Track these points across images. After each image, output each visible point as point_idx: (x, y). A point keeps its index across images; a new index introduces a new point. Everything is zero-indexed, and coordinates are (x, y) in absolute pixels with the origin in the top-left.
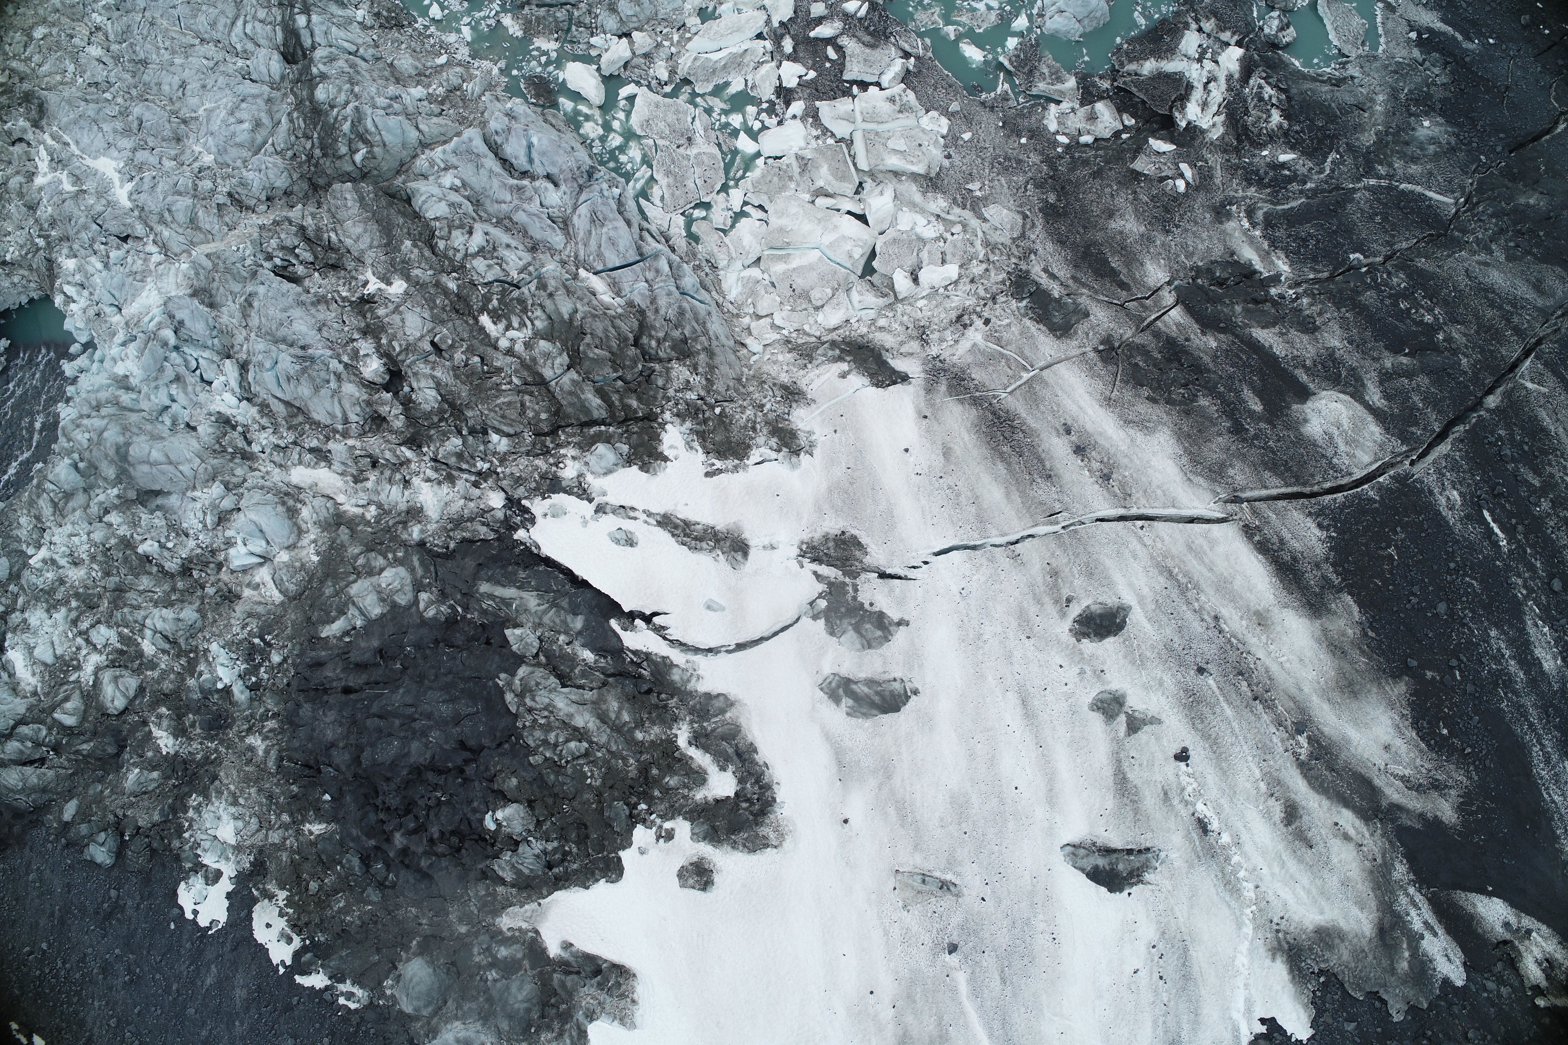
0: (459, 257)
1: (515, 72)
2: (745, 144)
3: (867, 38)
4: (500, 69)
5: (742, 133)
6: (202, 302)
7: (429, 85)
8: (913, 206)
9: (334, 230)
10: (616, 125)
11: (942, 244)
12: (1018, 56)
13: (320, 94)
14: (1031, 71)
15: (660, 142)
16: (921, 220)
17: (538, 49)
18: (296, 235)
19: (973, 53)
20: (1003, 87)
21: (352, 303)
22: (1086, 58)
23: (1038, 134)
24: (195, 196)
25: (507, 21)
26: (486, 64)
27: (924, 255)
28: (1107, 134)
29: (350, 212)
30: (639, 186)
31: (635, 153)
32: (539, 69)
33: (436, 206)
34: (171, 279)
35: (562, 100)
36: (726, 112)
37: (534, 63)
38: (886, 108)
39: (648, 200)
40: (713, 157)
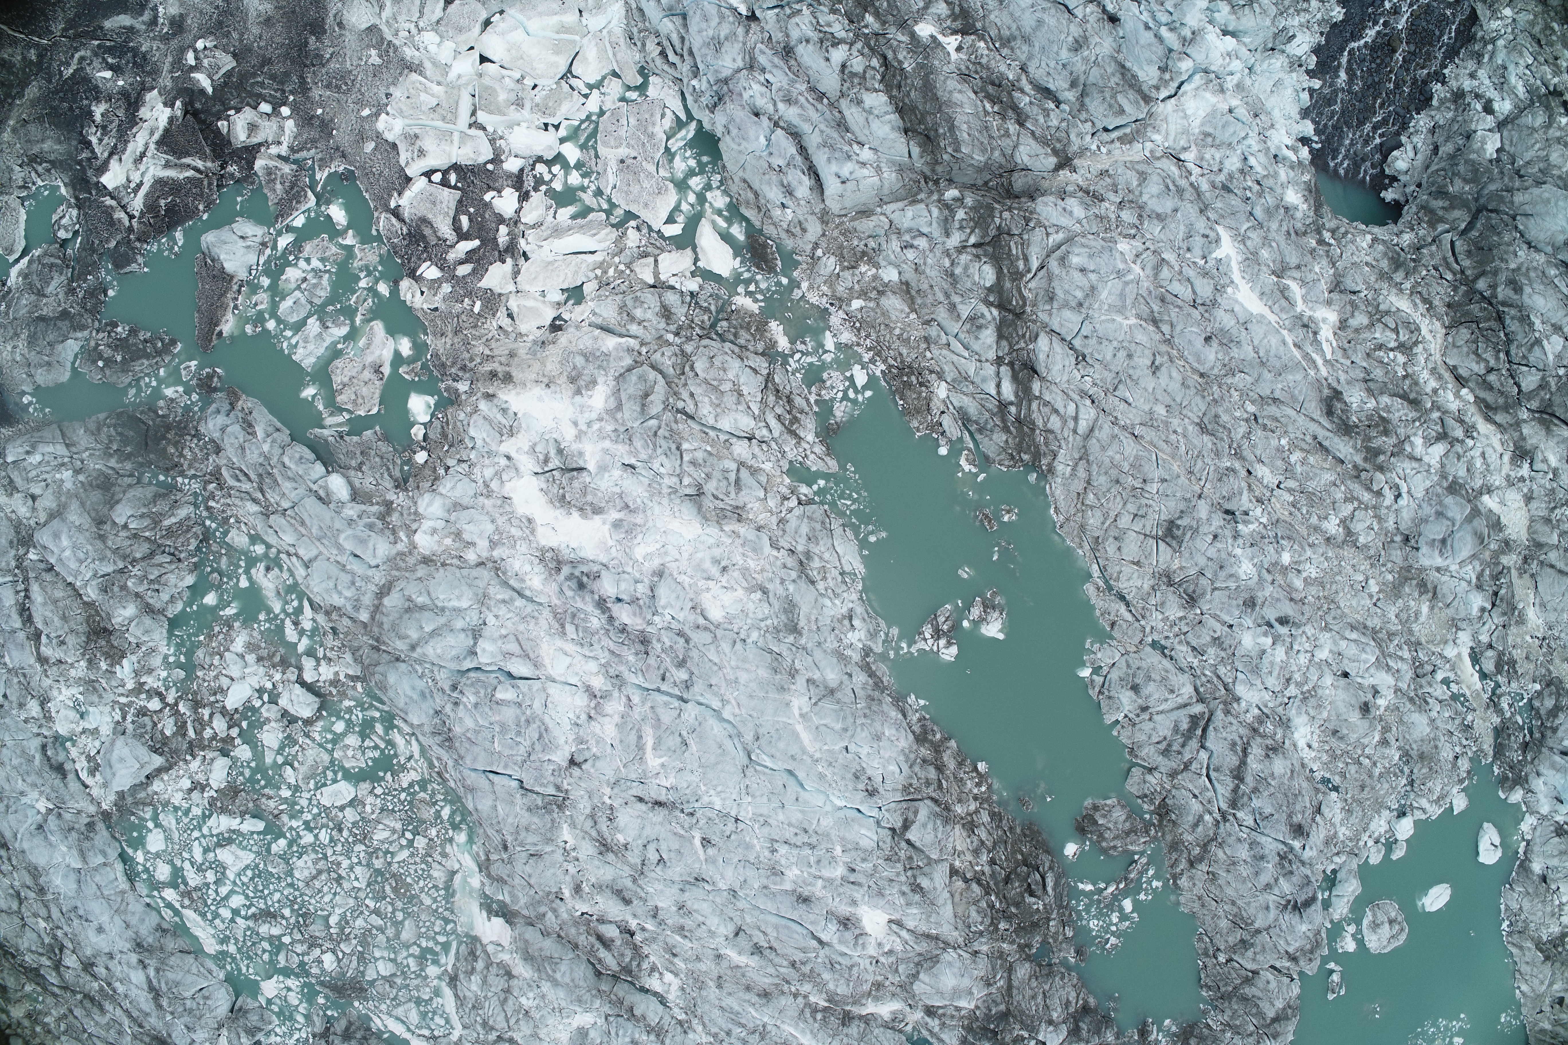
0: (859, 45)
1: (785, 281)
2: (572, 152)
3: (427, 232)
4: (799, 287)
5: (572, 163)
6: (1134, 76)
7: (875, 278)
8: (435, 64)
9: (986, 113)
10: (692, 198)
11: (421, 24)
12: (298, 202)
13: (988, 275)
14: (292, 188)
15: (652, 168)
16: (433, 49)
17: (756, 301)
18: (1028, 117)
19: (338, 213)
20: (321, 176)
21: (975, 32)
22: (239, 199)
23: (305, 119)
24: (1141, 207)
25: (783, 343)
26: (813, 298)
27: (438, 13)
28: (247, 109)
29: (965, 118)
30: (683, 132)
31: (680, 166)
32: (759, 277)
33: (876, 103)
34: (1173, 128)
35: (741, 237)
36: (583, 189)
37: (763, 286)
38: (428, 143)
39: (677, 117)
40: (606, 144)
